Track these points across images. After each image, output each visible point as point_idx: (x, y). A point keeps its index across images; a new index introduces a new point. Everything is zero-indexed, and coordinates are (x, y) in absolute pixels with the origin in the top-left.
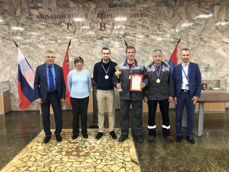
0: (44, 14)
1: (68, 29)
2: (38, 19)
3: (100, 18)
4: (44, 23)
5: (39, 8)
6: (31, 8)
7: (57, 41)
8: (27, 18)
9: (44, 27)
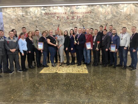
0: (47, 12)
1: (58, 19)
2: (44, 15)
3: (72, 14)
4: (47, 16)
5: (45, 10)
6: (42, 10)
7: (52, 25)
8: (40, 14)
9: (47, 18)
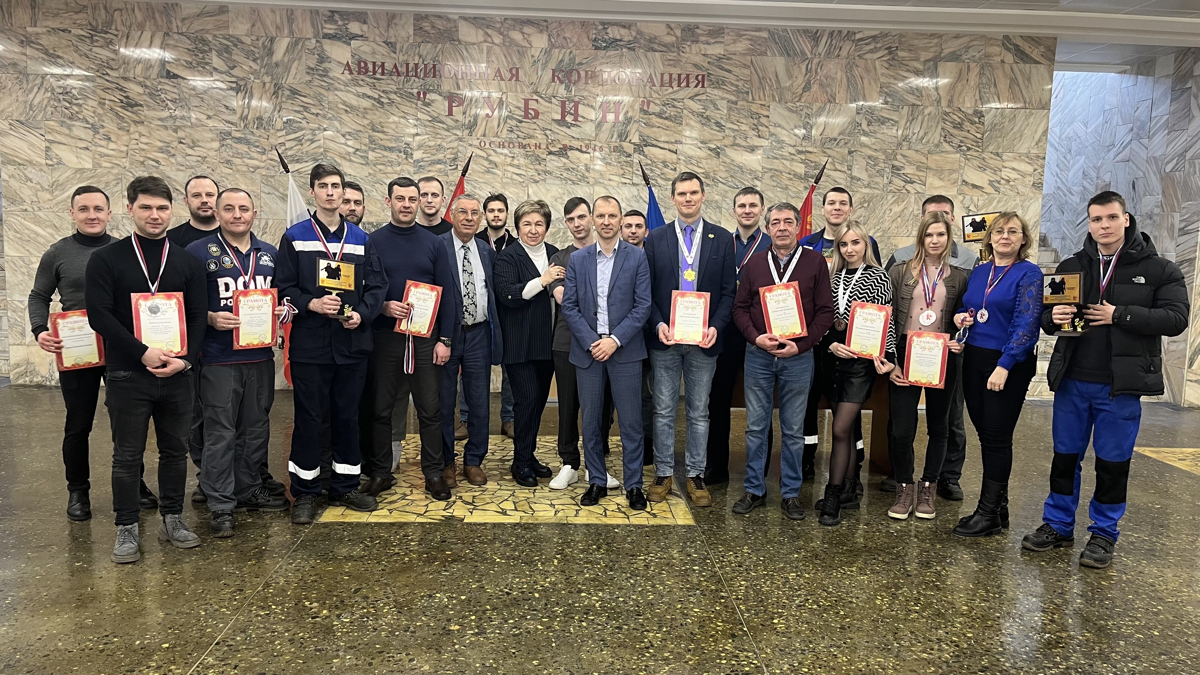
0: (370, 59)
2: (347, 77)
3: (561, 82)
4: (367, 91)
5: (355, 37)
6: (326, 36)
8: (310, 71)
